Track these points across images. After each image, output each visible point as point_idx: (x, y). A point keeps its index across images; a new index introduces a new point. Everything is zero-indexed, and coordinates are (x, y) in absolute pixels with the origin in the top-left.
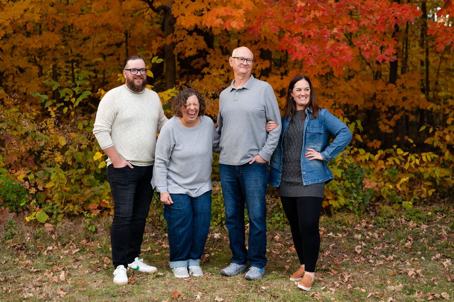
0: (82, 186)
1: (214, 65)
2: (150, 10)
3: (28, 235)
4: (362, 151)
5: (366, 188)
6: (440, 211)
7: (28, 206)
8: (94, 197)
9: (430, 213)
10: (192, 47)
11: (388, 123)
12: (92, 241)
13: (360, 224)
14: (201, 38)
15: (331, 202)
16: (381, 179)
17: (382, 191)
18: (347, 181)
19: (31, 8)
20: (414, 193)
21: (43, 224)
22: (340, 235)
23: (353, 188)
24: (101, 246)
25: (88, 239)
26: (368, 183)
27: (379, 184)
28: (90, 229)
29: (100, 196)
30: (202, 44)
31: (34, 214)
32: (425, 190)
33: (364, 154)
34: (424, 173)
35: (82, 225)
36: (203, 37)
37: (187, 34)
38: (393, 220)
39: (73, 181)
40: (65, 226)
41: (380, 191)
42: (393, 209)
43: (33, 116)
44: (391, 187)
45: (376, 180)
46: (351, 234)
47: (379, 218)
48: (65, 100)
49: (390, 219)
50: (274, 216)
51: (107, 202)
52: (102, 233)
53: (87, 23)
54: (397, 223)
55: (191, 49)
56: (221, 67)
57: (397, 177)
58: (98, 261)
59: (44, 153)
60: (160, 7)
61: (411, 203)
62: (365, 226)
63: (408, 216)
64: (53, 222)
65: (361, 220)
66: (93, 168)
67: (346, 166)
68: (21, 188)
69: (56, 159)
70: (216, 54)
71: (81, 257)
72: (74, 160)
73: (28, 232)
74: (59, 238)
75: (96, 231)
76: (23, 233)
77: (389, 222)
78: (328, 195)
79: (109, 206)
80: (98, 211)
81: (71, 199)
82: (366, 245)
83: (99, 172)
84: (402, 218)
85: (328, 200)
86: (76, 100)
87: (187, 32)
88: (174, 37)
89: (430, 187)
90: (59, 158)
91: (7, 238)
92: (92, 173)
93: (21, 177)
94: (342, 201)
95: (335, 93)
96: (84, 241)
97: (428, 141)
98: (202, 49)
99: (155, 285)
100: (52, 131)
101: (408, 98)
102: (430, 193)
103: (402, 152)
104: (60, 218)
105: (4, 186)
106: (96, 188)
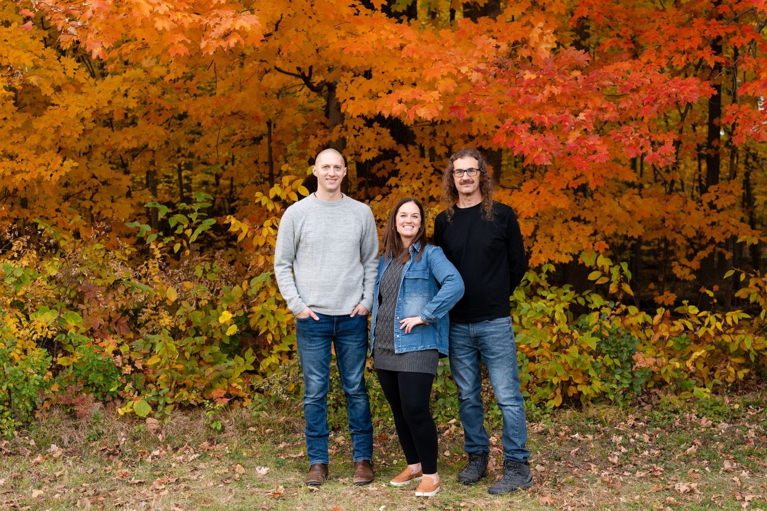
0: (201, 363)
1: (406, 174)
2: (306, 89)
3: (122, 434)
4: (633, 310)
5: (637, 368)
6: (754, 404)
7: (120, 393)
8: (220, 379)
9: (737, 406)
10: (372, 147)
11: (688, 264)
12: (217, 443)
13: (626, 422)
14: (386, 132)
15: (580, 388)
16: (662, 353)
17: (663, 371)
18: (608, 355)
19: (123, 89)
20: (716, 375)
21: (145, 419)
22: (590, 437)
23: (616, 367)
24: (231, 450)
25: (211, 441)
26: (641, 359)
27: (658, 360)
28: (213, 426)
29: (228, 379)
30: (388, 141)
31: (130, 404)
32: (732, 370)
33: (636, 315)
34: (729, 343)
35: (202, 421)
36: (389, 130)
37: (365, 125)
38: (677, 416)
39: (187, 355)
40: (177, 422)
41: (660, 372)
42: (680, 399)
43: (125, 255)
44: (678, 365)
45: (654, 354)
46: (608, 436)
47: (656, 413)
48: (176, 232)
49: (673, 415)
50: (493, 409)
51: (240, 387)
52: (232, 433)
53: (209, 111)
54: (683, 420)
55: (369, 149)
56: (416, 176)
57: (689, 349)
58: (227, 471)
59: (143, 313)
60: (322, 82)
61: (708, 390)
62: (633, 425)
63: (701, 409)
64: (157, 415)
65: (627, 415)
66: (217, 335)
67: (606, 333)
68: (110, 365)
69: (161, 321)
70: (410, 156)
71: (202, 465)
72: (189, 323)
73: (122, 429)
74: (168, 440)
75: (223, 430)
76: (115, 432)
77: (669, 418)
78: (577, 377)
79: (241, 394)
80: (226, 400)
81: (185, 382)
82: (626, 451)
83: (227, 342)
84: (692, 413)
85: (576, 385)
86: (193, 232)
87: (364, 122)
88: (343, 129)
89: (740, 366)
90: (166, 320)
91: (91, 439)
92: (217, 343)
93: (110, 350)
94: (597, 385)
95: (596, 218)
96: (206, 444)
97: (741, 293)
98: (388, 149)
99: (307, 501)
100: (156, 279)
101: (721, 223)
102: (741, 375)
103: (697, 311)
104: (168, 410)
105: (84, 363)
106: (222, 366)
